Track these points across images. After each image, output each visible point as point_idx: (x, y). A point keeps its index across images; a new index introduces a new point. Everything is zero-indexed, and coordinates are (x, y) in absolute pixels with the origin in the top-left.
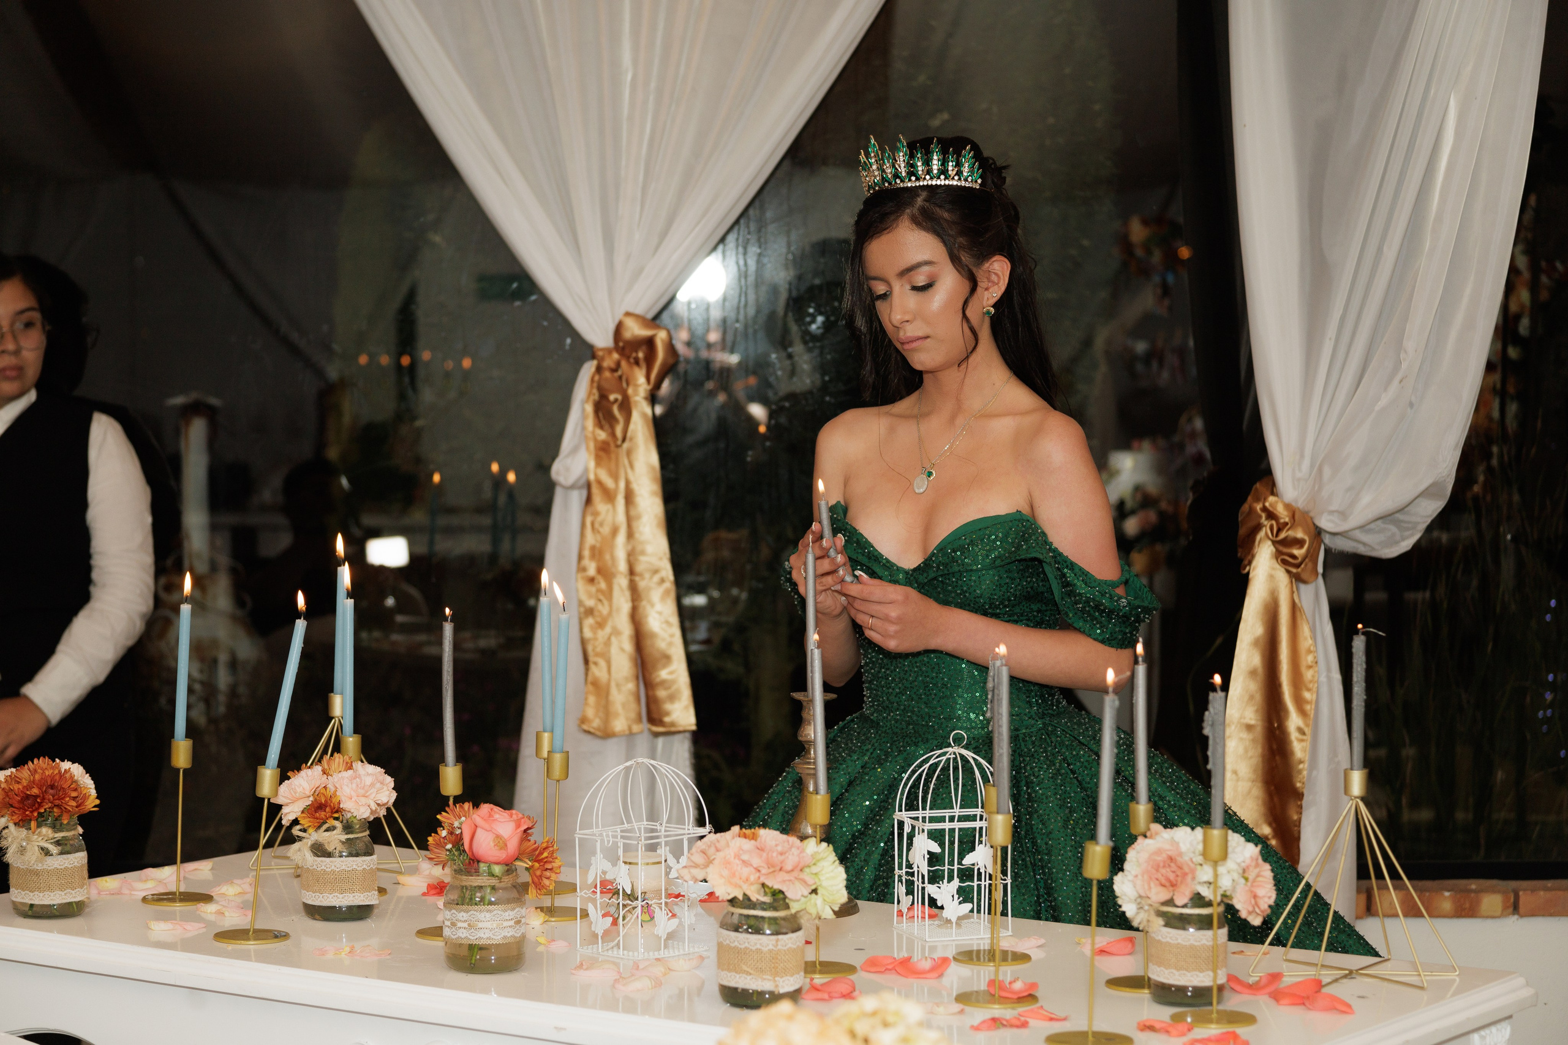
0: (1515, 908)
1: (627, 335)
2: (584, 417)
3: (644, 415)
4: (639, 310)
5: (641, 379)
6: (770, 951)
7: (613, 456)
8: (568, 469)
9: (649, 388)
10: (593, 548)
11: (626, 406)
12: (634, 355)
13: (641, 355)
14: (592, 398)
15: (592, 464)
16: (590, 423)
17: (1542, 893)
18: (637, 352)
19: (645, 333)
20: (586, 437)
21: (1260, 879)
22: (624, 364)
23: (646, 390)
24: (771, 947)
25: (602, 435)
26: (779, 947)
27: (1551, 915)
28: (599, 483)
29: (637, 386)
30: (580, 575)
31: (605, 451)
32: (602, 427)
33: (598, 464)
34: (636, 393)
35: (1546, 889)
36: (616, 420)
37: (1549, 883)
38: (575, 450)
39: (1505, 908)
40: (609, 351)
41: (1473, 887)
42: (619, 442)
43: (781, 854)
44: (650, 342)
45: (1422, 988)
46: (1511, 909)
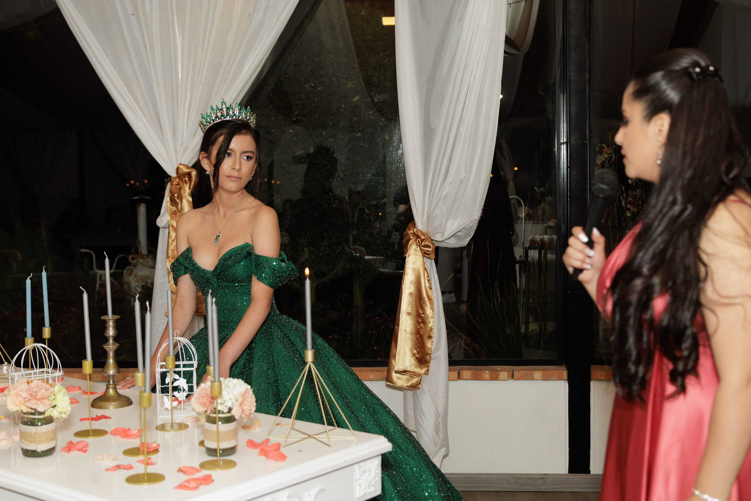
0: (513, 377)
1: (180, 172)
2: (167, 202)
3: (188, 201)
4: (186, 164)
5: (187, 188)
6: (35, 433)
7: (178, 216)
8: (162, 221)
9: (190, 191)
10: (172, 250)
11: (180, 197)
12: (184, 179)
13: (187, 179)
14: (169, 195)
15: (169, 219)
16: (169, 204)
17: (522, 371)
18: (185, 178)
19: (189, 171)
20: (168, 209)
21: (245, 402)
22: (180, 182)
23: (189, 192)
24: (35, 431)
25: (174, 209)
26: (38, 431)
27: (526, 380)
28: (172, 226)
29: (185, 190)
30: (167, 260)
31: (174, 214)
32: (173, 206)
33: (172, 219)
34: (185, 193)
35: (525, 370)
36: (177, 203)
37: (527, 367)
38: (164, 214)
39: (509, 377)
40: (175, 178)
41: (499, 369)
42: (180, 211)
43: (36, 392)
44: (189, 174)
45: (329, 446)
46: (511, 378)
